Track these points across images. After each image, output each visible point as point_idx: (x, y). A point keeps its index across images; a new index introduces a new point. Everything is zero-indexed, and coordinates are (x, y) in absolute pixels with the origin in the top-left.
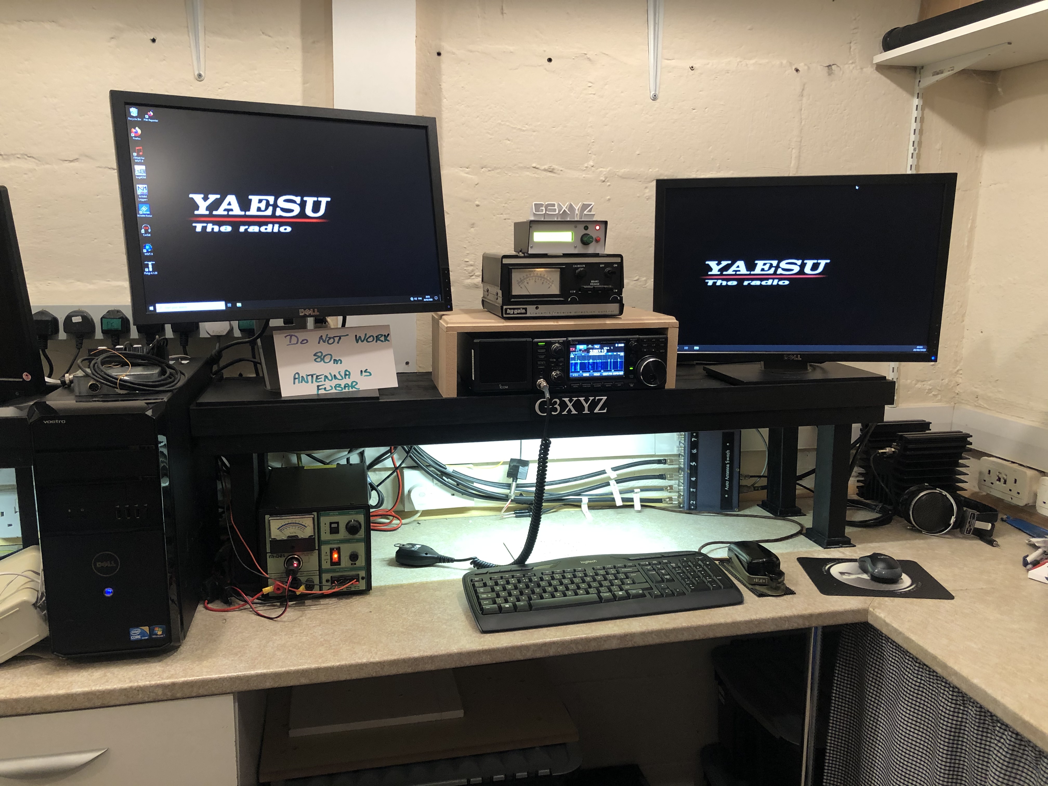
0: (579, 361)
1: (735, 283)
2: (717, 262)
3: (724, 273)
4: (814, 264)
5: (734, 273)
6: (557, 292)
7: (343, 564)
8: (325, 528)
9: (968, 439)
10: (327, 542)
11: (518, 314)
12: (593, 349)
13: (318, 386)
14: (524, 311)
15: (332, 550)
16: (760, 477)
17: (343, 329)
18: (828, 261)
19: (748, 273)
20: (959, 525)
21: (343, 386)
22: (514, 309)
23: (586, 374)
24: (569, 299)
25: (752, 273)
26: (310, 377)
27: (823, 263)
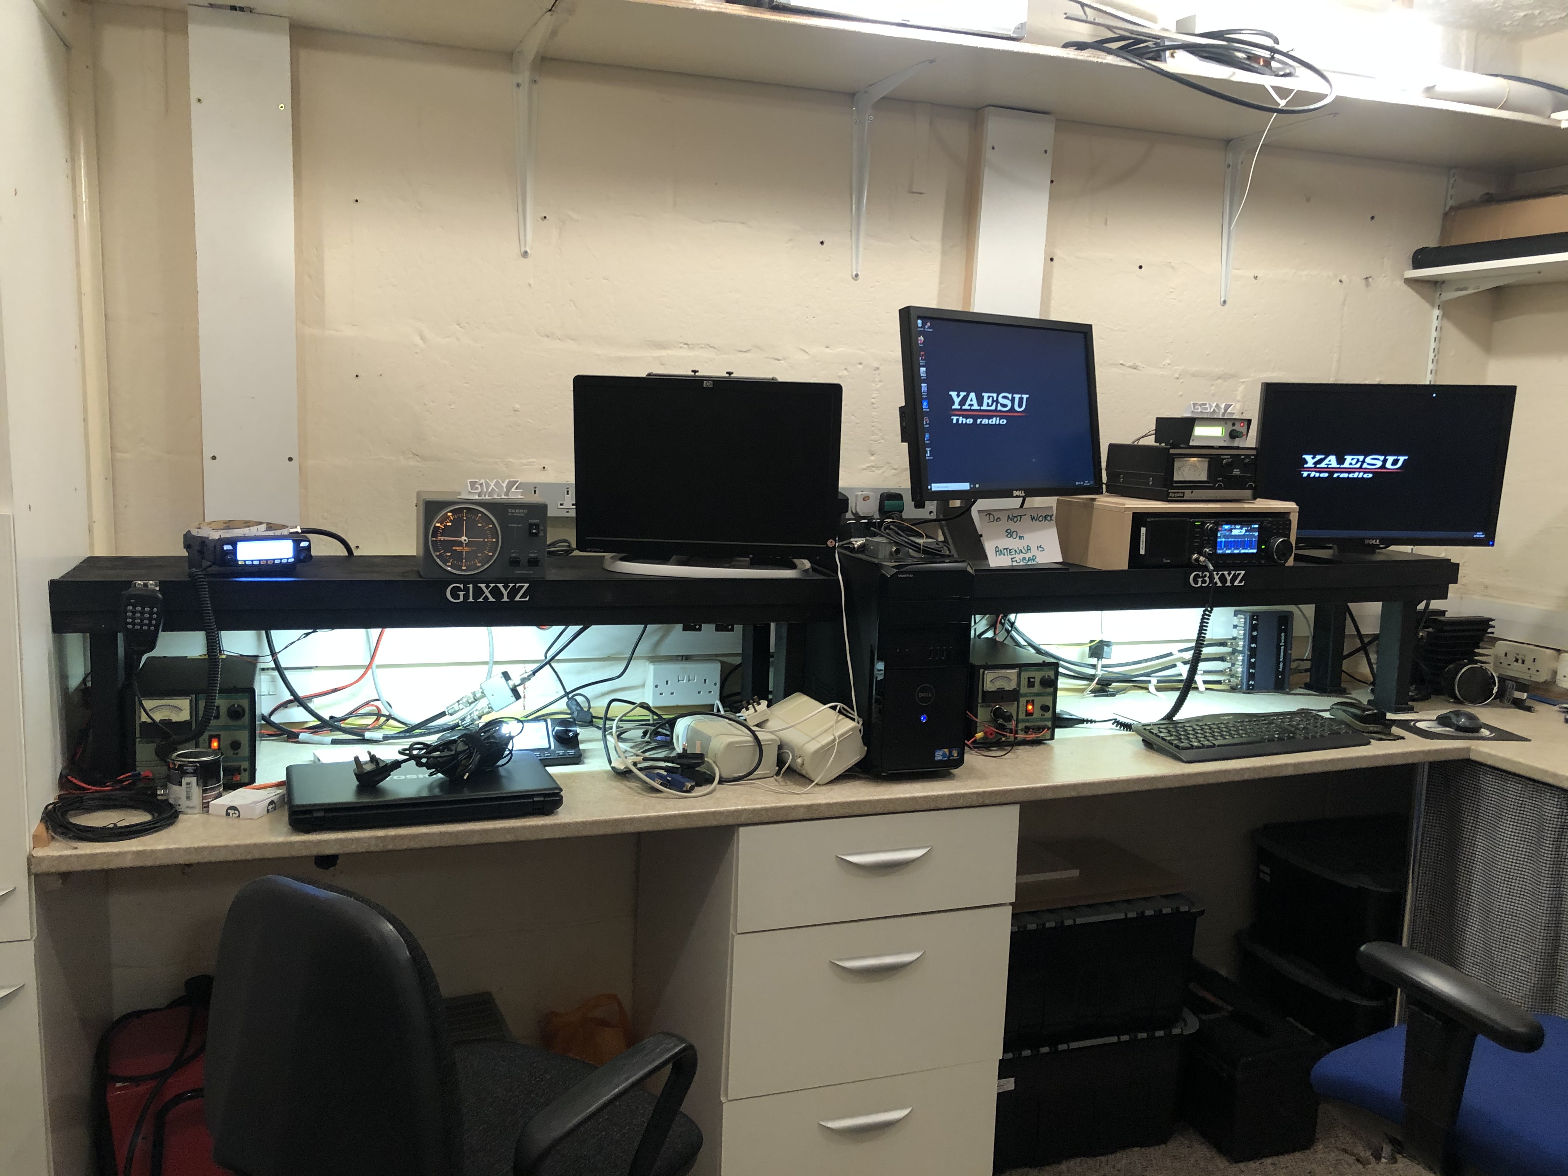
0: (1223, 540)
1: (1326, 475)
2: (1312, 456)
3: (1318, 466)
4: (1394, 460)
5: (1326, 466)
6: (1205, 479)
7: (1035, 716)
8: (1024, 682)
9: (1491, 623)
10: (1025, 695)
11: (1177, 497)
12: (1235, 529)
13: (1012, 559)
14: (1182, 495)
15: (1028, 702)
16: (1303, 660)
17: (1021, 510)
18: (1406, 458)
19: (1339, 466)
20: (1500, 696)
21: (1027, 559)
22: (1175, 493)
23: (1228, 552)
24: (1217, 485)
25: (1342, 466)
26: (1005, 550)
27: (1402, 459)
